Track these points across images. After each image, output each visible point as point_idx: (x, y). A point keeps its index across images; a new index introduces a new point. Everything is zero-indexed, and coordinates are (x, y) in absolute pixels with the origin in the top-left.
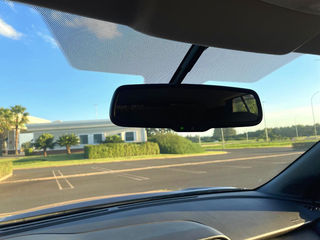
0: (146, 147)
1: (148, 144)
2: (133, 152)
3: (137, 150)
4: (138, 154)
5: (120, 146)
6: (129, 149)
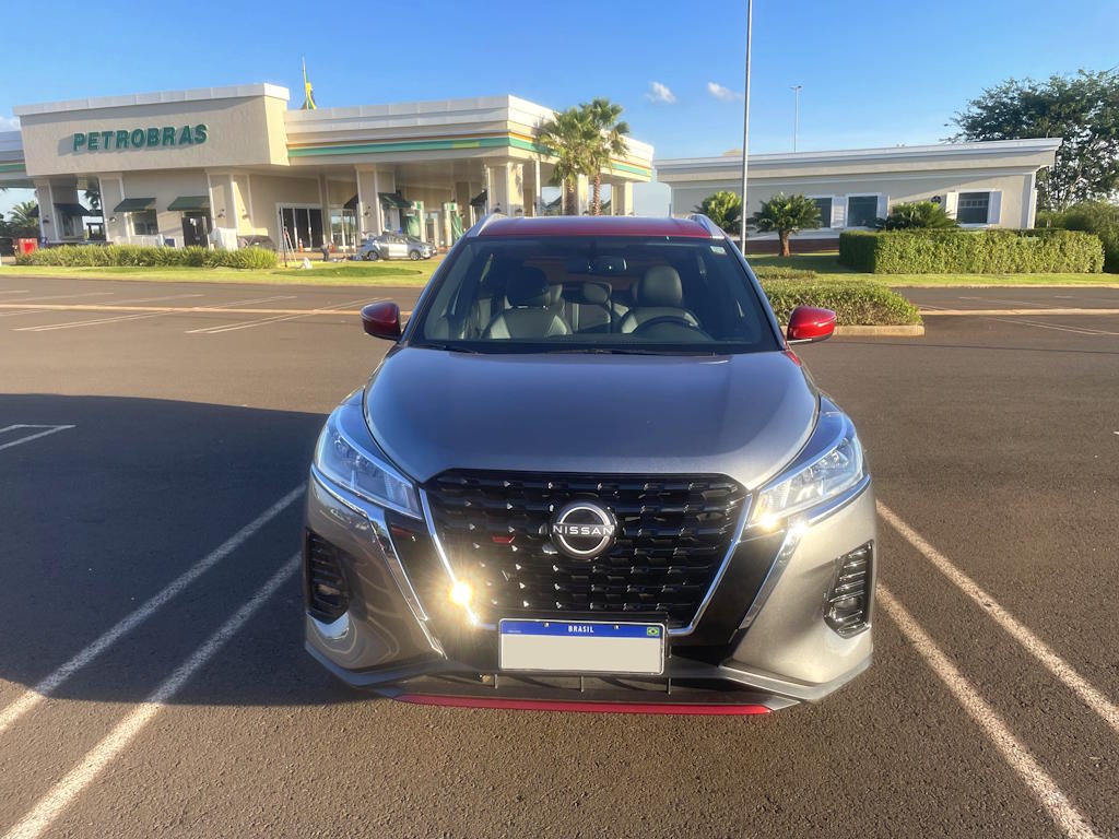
0: (1058, 246)
1: (1067, 239)
2: (1013, 260)
3: (1028, 254)
4: (1029, 270)
5: (974, 240)
6: (1002, 250)
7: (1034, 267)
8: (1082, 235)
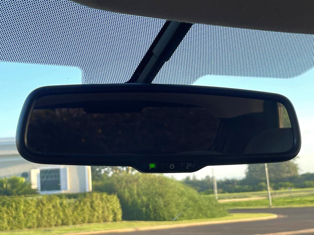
0: (88, 204)
1: (94, 199)
2: (59, 216)
3: (69, 211)
4: (71, 223)
5: (28, 203)
6: (49, 210)
7: (74, 220)
8: (105, 195)
